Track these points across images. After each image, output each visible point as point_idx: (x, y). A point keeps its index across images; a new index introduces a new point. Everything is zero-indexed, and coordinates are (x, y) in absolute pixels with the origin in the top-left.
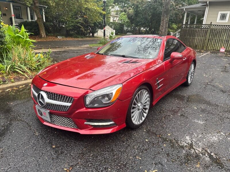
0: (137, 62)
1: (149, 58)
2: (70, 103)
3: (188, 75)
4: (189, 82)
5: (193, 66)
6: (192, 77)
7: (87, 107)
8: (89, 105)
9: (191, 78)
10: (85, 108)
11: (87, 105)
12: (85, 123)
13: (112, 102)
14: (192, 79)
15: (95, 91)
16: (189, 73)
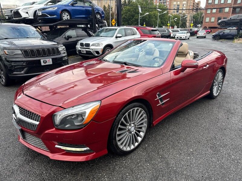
0: (136, 71)
1: (154, 66)
2: (37, 121)
3: (213, 86)
4: (215, 94)
5: (220, 75)
6: (220, 88)
7: (57, 128)
8: (59, 125)
9: (218, 89)
10: (54, 129)
11: (57, 126)
12: (56, 146)
13: (85, 124)
14: (219, 91)
15: (65, 109)
16: (214, 82)
